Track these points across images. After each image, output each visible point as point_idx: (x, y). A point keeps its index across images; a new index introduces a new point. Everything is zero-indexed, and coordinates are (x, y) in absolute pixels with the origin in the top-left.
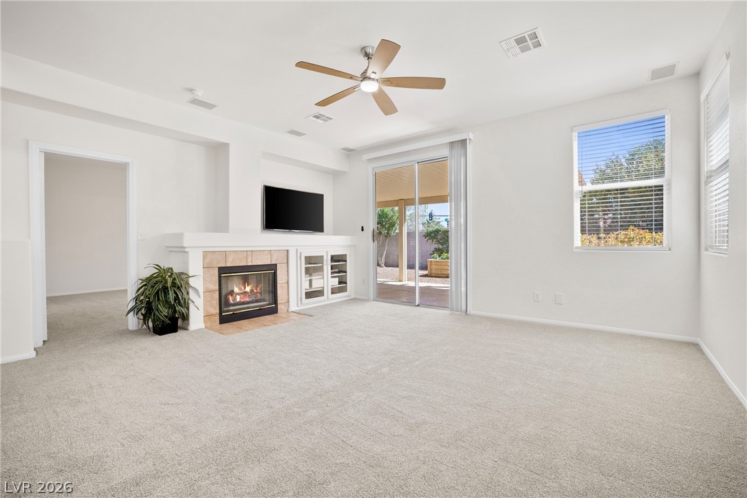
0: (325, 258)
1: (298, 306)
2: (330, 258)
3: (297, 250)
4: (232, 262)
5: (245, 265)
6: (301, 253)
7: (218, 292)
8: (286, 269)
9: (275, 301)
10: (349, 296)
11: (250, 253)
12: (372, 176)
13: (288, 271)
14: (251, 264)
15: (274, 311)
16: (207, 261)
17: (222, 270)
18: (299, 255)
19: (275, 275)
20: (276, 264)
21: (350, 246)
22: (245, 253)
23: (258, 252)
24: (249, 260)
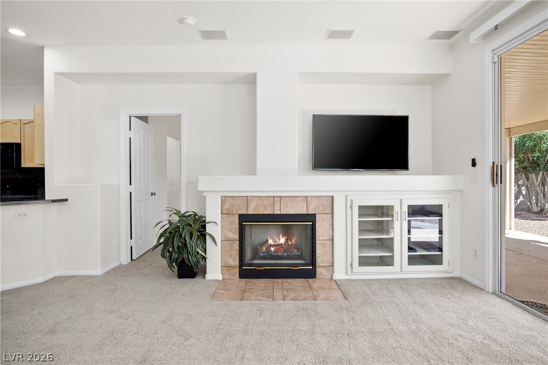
0: (397, 209)
1: (347, 274)
2: (405, 209)
3: (346, 196)
4: (255, 209)
5: (271, 213)
6: (352, 201)
7: (237, 243)
8: (331, 222)
9: (313, 262)
10: (446, 272)
11: (278, 199)
12: (491, 65)
13: (333, 224)
14: (278, 212)
15: (311, 274)
16: (226, 207)
17: (243, 218)
18: (349, 204)
19: (313, 228)
20: (315, 214)
21: (450, 192)
22: (271, 199)
23: (289, 199)
24: (277, 207)
